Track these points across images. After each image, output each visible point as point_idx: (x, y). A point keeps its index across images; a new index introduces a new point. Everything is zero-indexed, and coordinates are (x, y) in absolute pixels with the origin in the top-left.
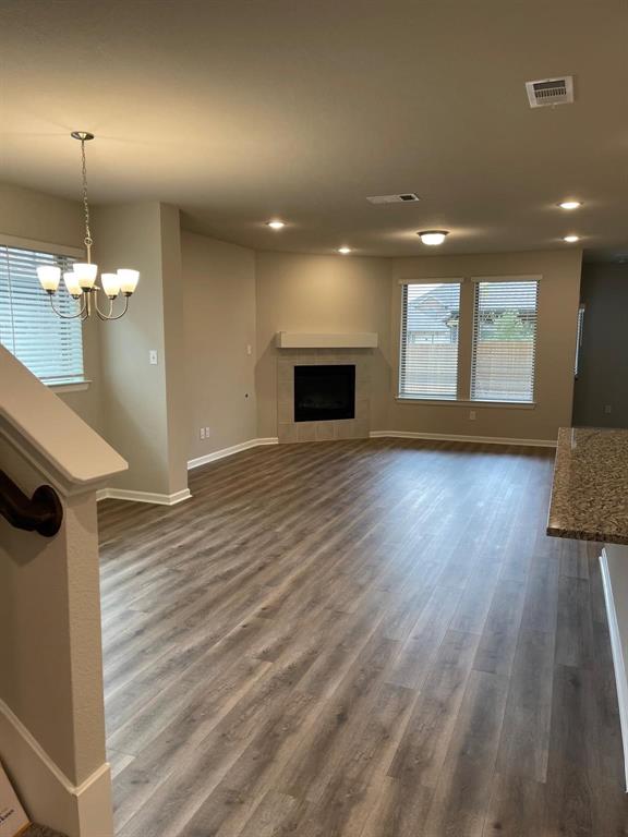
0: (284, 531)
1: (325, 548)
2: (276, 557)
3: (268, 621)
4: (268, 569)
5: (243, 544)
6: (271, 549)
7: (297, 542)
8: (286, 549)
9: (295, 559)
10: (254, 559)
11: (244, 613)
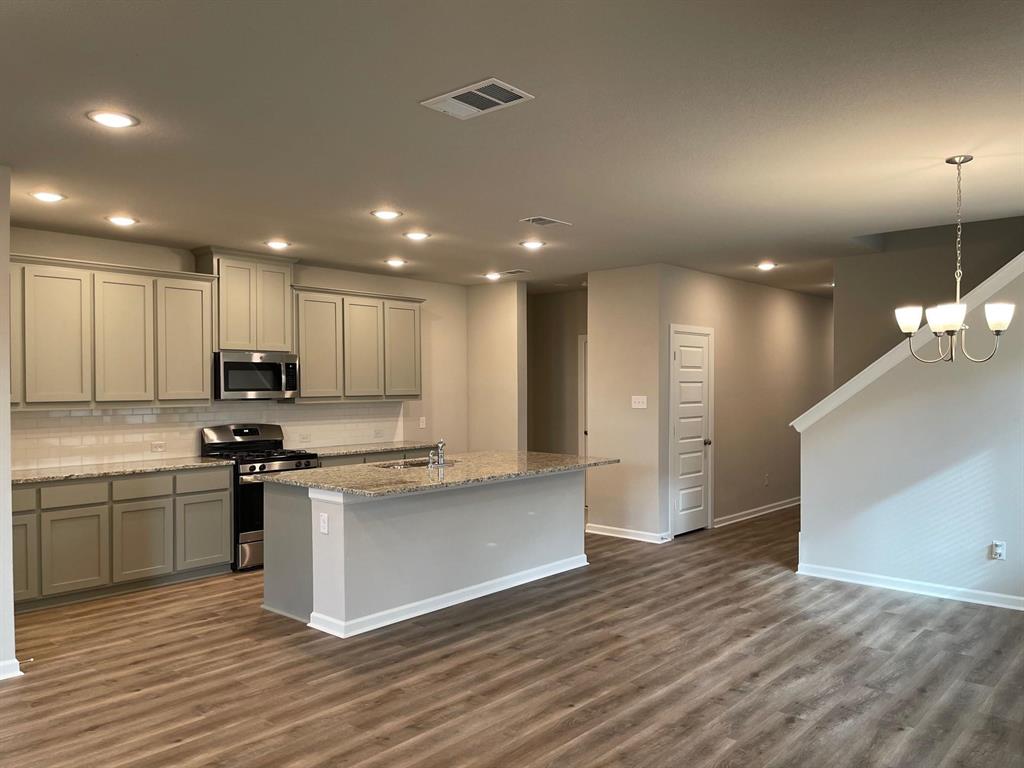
0: (717, 738)
1: (660, 692)
2: (735, 688)
3: (745, 628)
4: (747, 673)
5: (791, 720)
6: (742, 703)
7: (698, 711)
8: (719, 700)
9: (708, 681)
10: (767, 690)
11: (768, 635)
